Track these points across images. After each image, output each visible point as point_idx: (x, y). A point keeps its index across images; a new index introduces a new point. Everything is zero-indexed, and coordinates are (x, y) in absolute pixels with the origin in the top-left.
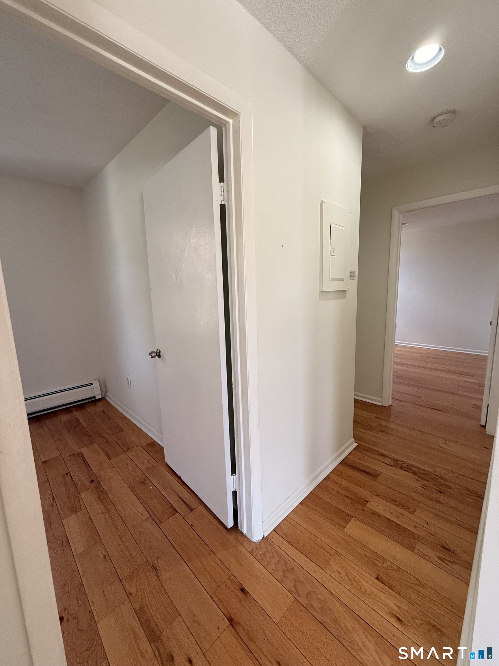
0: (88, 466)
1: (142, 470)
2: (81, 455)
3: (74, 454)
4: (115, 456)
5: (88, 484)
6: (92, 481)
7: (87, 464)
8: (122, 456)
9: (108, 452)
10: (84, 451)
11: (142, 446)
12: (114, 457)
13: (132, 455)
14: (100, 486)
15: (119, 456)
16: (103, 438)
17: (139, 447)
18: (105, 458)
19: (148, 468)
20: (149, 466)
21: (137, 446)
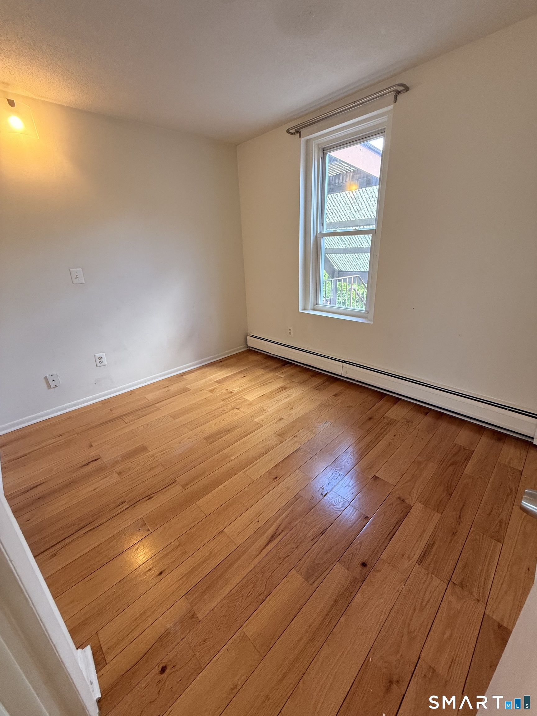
0: (389, 538)
1: (422, 656)
2: (406, 510)
3: (403, 500)
4: (431, 569)
5: (357, 562)
6: (364, 565)
7: (392, 533)
8: (436, 582)
9: (432, 548)
10: (418, 509)
11: (487, 613)
12: (427, 569)
13: (450, 602)
14: (360, 584)
15: (433, 576)
16: (460, 517)
17: (481, 607)
18: (418, 553)
19: (434, 671)
20: (441, 670)
21: (478, 600)
